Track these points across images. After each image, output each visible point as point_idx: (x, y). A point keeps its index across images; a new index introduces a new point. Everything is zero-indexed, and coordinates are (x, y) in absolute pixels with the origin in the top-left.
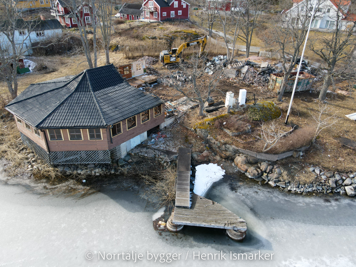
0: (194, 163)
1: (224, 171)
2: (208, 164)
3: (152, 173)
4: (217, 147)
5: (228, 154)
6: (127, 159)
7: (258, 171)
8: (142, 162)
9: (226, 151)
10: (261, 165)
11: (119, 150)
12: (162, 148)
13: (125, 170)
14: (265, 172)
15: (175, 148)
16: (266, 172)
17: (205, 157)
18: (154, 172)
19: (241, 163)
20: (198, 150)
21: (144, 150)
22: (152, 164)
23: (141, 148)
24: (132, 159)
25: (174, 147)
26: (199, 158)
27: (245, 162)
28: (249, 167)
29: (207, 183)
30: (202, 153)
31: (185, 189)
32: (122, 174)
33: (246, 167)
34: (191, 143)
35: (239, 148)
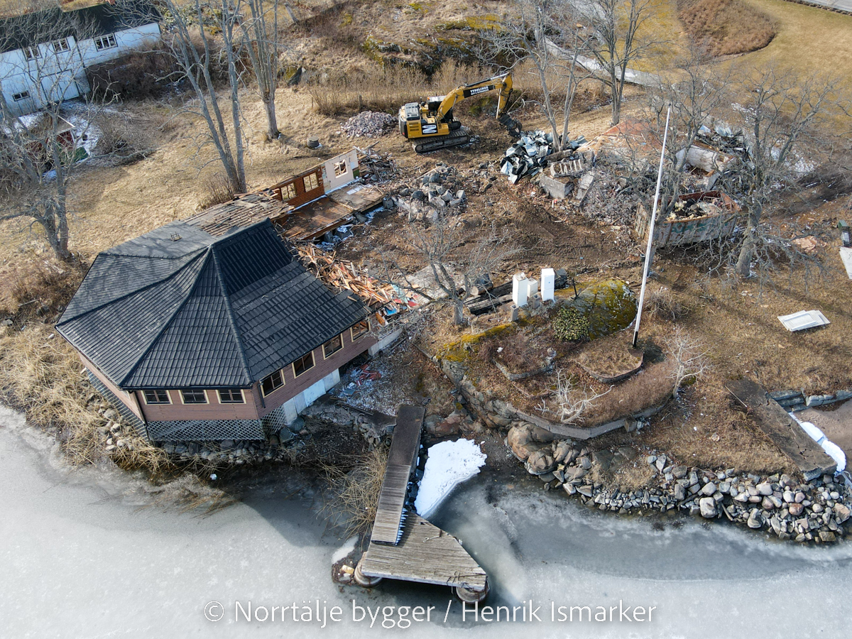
0: (429, 439)
1: (485, 456)
2: (455, 440)
3: (344, 458)
4: (478, 402)
5: (497, 420)
6: (297, 427)
7: (546, 462)
8: (328, 433)
9: (495, 413)
10: (556, 448)
11: (282, 413)
12: (367, 406)
13: (293, 452)
14: (562, 462)
15: (394, 405)
16: (563, 464)
17: (450, 426)
18: (349, 456)
19: (519, 443)
20: (438, 410)
21: (332, 409)
22: (346, 438)
23: (326, 405)
24: (307, 429)
25: (391, 404)
26: (439, 429)
27: (527, 440)
28: (533, 451)
29: (445, 485)
30: (446, 416)
31: (394, 505)
32: (286, 461)
33: (526, 451)
34: (426, 395)
35: (519, 411)
